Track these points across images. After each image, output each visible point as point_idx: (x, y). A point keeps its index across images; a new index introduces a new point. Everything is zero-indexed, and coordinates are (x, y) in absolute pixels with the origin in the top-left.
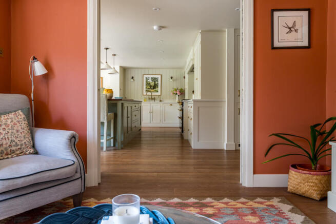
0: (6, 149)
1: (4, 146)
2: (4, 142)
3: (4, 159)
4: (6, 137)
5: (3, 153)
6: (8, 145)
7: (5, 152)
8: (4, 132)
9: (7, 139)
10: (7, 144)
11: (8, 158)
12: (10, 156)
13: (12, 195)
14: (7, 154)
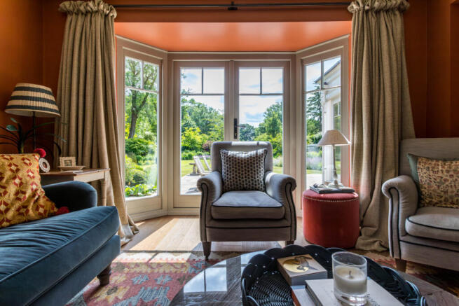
0: (451, 197)
1: (449, 194)
2: (450, 189)
3: (446, 207)
4: (453, 184)
5: (448, 200)
6: (454, 194)
7: (450, 201)
8: (450, 179)
9: (454, 187)
10: (452, 192)
11: (452, 207)
12: (454, 206)
13: (435, 245)
14: (452, 203)
